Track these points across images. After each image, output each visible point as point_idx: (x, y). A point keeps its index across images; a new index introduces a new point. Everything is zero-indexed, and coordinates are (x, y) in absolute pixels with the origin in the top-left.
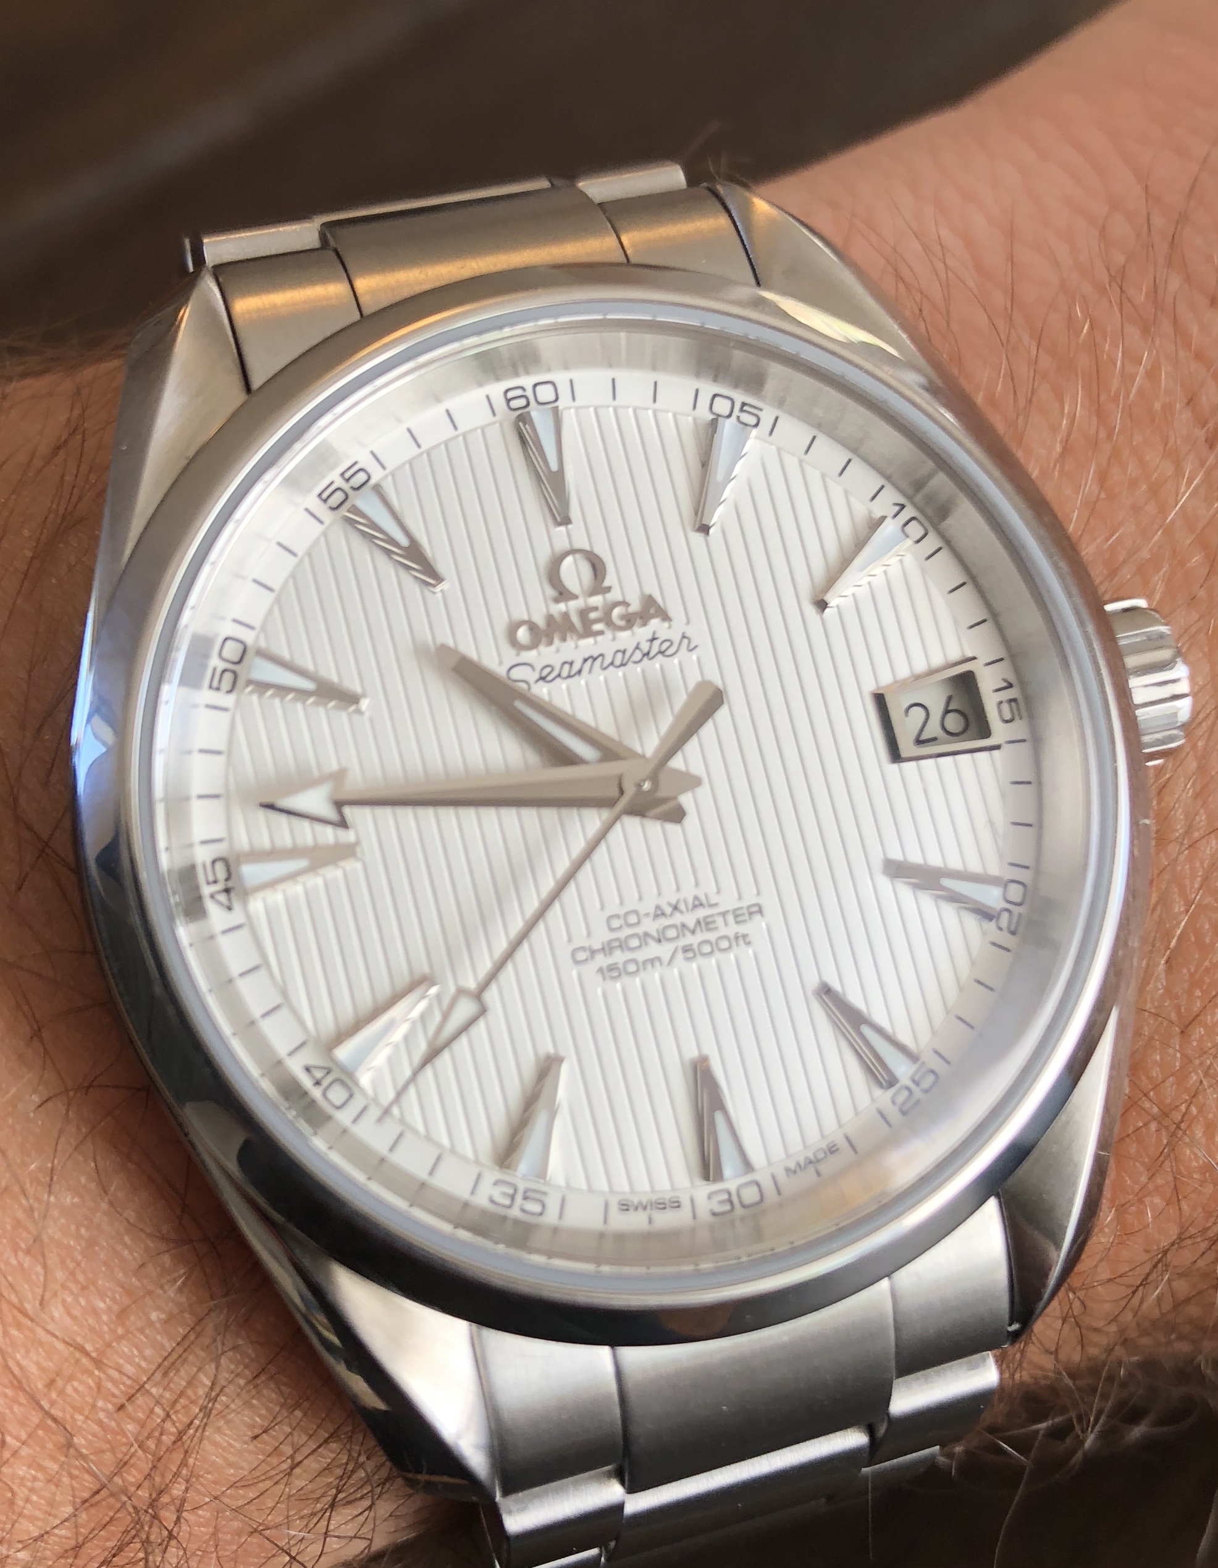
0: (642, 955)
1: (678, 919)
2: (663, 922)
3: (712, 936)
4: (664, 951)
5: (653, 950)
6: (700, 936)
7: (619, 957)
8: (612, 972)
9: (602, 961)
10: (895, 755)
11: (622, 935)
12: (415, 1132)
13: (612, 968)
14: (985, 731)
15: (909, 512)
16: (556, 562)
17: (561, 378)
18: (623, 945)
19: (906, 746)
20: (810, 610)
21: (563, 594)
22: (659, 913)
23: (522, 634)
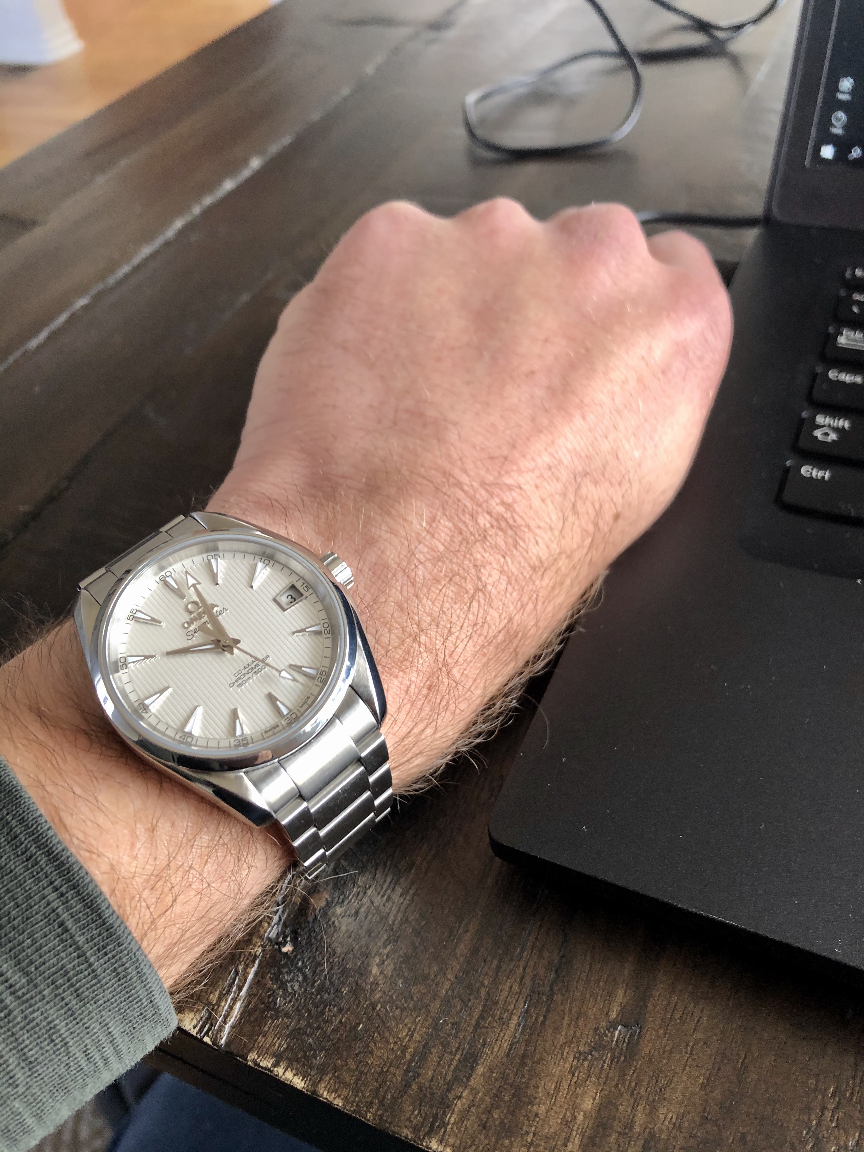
0: (245, 678)
1: (250, 667)
2: (247, 669)
3: (260, 667)
4: (250, 675)
5: (247, 676)
6: (257, 668)
7: (240, 681)
8: (240, 685)
9: (236, 684)
10: (284, 610)
11: (239, 676)
12: (210, 738)
13: (240, 684)
14: (302, 595)
15: (263, 559)
16: (187, 606)
17: (170, 569)
18: (240, 679)
19: (286, 607)
20: (250, 589)
21: (191, 613)
22: (245, 668)
23: (186, 625)
